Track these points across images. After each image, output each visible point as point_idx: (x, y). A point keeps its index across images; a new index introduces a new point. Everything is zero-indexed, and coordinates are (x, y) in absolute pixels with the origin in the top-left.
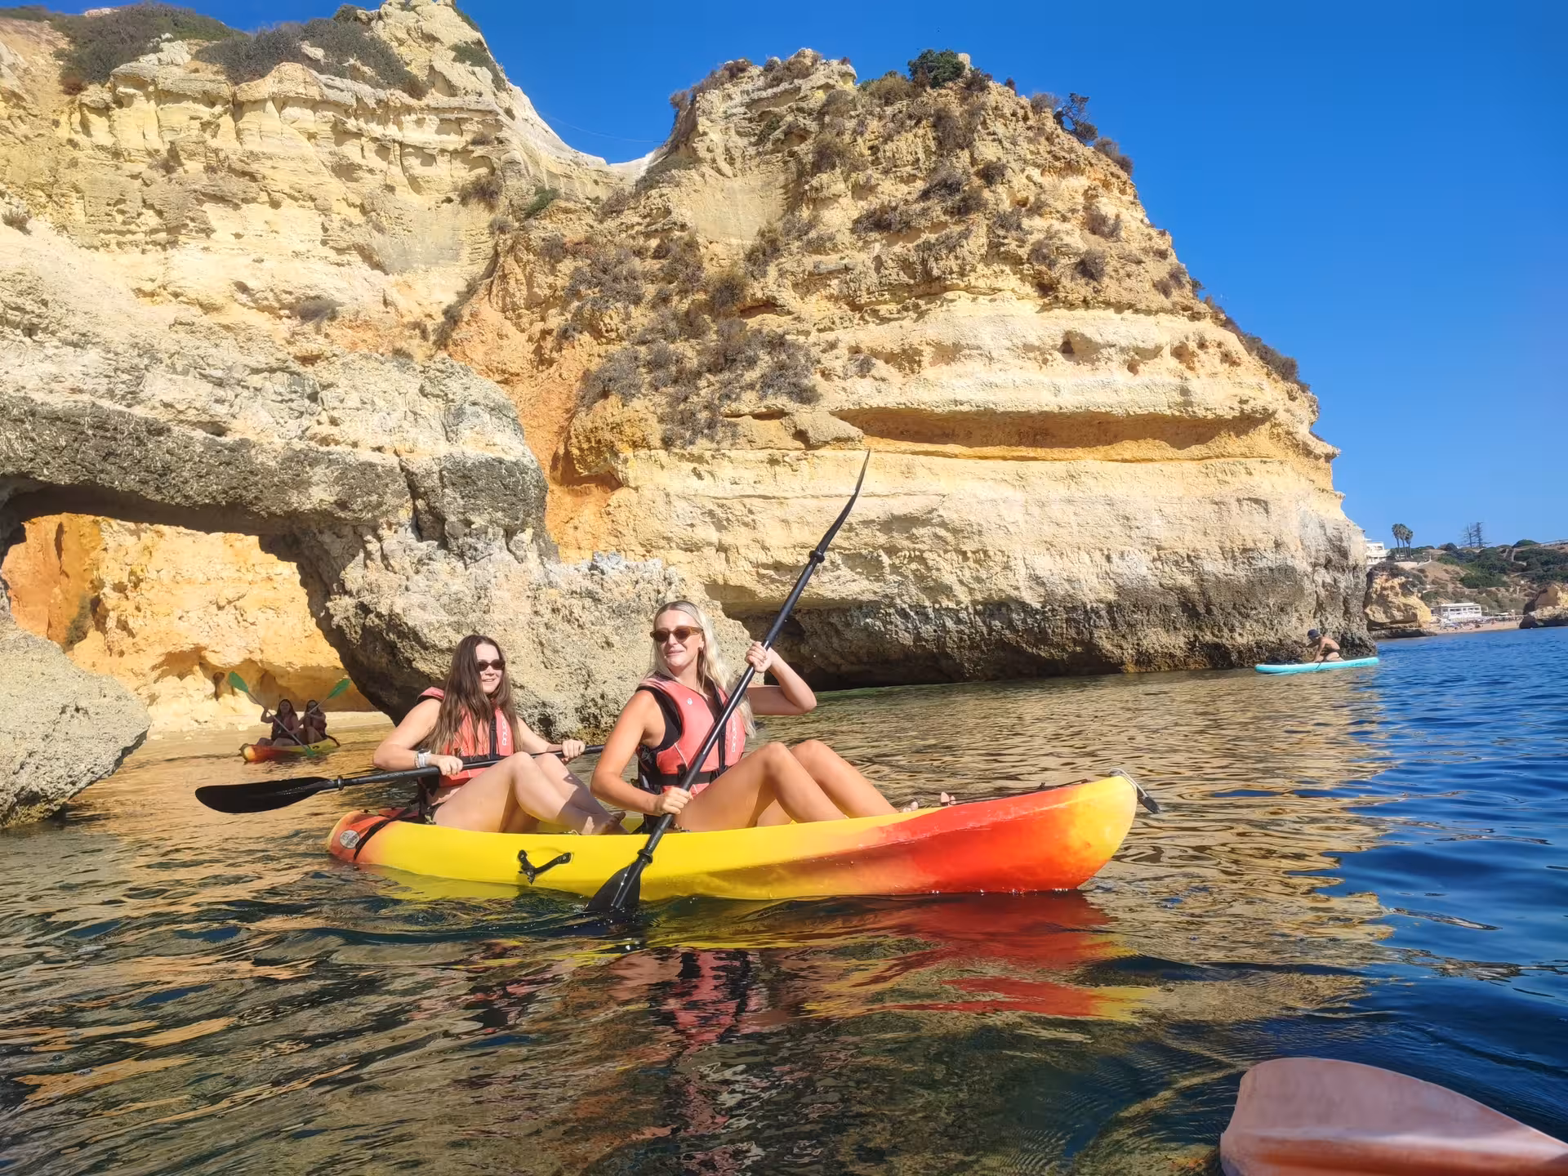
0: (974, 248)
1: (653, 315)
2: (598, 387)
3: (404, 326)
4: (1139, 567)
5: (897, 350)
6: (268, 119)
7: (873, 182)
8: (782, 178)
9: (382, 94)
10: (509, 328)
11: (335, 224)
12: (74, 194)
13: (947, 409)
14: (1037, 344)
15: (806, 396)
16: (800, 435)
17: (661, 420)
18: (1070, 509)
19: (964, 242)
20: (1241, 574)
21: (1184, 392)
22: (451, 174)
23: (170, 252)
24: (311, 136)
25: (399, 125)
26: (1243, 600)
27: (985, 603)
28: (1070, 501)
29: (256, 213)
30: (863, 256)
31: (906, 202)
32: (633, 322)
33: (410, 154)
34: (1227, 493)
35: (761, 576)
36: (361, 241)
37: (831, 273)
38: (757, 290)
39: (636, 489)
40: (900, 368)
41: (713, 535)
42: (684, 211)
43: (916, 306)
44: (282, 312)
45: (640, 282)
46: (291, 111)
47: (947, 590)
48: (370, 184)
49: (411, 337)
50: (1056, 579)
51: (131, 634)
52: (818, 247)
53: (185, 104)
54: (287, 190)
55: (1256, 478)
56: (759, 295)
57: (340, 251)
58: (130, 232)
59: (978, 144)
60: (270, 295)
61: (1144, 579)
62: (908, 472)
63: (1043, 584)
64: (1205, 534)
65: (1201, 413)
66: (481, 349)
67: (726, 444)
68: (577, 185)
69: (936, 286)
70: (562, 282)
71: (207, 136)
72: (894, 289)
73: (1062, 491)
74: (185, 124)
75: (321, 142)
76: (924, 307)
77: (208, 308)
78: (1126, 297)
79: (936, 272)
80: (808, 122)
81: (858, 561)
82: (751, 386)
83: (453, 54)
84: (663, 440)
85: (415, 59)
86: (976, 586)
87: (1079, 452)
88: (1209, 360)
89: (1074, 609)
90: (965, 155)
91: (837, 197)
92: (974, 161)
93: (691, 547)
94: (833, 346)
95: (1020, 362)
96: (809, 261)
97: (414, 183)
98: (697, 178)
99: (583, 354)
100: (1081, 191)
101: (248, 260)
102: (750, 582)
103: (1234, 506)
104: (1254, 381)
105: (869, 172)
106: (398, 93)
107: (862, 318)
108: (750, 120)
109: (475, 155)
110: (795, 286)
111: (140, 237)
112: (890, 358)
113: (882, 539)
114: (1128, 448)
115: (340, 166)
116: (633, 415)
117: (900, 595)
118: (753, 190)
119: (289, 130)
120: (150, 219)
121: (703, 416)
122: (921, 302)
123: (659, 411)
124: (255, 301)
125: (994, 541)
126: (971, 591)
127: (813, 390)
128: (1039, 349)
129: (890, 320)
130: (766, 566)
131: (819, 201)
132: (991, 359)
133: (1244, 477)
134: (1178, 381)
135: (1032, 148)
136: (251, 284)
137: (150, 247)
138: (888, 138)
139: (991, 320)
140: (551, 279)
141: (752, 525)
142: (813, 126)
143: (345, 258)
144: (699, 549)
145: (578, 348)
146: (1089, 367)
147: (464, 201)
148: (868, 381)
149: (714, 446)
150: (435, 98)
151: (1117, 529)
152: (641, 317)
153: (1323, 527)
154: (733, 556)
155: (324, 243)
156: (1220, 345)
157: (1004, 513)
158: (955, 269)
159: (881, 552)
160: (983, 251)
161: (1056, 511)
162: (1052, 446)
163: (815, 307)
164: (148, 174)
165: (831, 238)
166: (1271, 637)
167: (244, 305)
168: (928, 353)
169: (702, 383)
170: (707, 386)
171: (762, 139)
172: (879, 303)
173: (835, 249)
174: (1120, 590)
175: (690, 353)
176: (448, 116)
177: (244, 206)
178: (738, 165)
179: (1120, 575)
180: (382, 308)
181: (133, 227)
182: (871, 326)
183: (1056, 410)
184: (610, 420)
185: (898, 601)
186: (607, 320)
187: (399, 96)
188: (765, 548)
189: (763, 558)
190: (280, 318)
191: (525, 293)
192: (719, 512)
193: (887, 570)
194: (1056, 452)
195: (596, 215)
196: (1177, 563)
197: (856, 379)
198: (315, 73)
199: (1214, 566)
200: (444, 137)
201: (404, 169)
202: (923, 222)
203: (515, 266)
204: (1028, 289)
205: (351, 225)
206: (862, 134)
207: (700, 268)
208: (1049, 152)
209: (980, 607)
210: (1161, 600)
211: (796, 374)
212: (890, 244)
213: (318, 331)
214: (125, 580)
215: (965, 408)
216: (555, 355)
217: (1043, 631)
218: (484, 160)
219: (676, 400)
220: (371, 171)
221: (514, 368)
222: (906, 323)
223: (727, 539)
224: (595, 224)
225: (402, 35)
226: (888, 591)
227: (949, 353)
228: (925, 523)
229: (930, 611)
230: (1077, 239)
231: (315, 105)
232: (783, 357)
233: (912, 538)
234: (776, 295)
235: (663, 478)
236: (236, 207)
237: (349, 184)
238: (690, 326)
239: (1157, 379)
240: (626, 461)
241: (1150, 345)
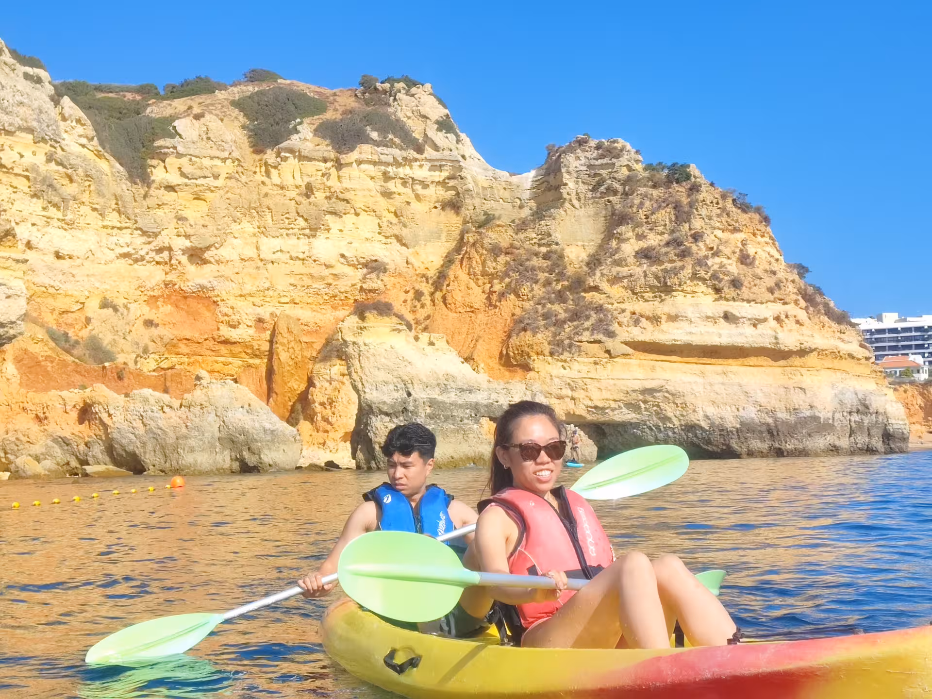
0: (686, 275)
1: (543, 290)
2: (521, 325)
3: (417, 275)
4: (751, 413)
5: (651, 315)
6: (353, 171)
7: (645, 234)
8: (604, 212)
9: (405, 154)
10: (472, 284)
11: (385, 225)
12: (267, 210)
13: (671, 343)
14: (712, 316)
15: (611, 335)
16: (608, 352)
17: (549, 344)
18: (723, 387)
19: (681, 272)
20: (792, 419)
21: (776, 338)
22: (436, 193)
23: (311, 240)
24: (372, 178)
25: (411, 167)
26: (792, 429)
27: (686, 426)
28: (723, 384)
29: (350, 219)
30: (638, 269)
31: (659, 245)
32: (534, 292)
33: (417, 184)
34: (790, 384)
35: (589, 411)
36: (397, 232)
37: (624, 277)
38: (591, 282)
39: (538, 372)
40: (652, 323)
41: (570, 393)
42: (557, 235)
43: (660, 297)
44: (359, 266)
45: (538, 272)
46: (363, 166)
47: (669, 419)
48: (398, 201)
49: (421, 282)
50: (715, 417)
51: (332, 425)
52: (618, 263)
53: (313, 163)
54: (364, 208)
55: (805, 377)
56: (592, 284)
57: (387, 237)
58: (292, 228)
59: (693, 221)
60: (355, 259)
61: (753, 419)
62: (653, 369)
63: (709, 419)
64: (780, 401)
65: (783, 348)
66: (460, 294)
67: (576, 355)
68: (496, 192)
69: (669, 289)
70: (500, 268)
71: (325, 179)
72: (652, 288)
73: (720, 379)
74: (314, 173)
75: (377, 181)
76: (663, 298)
77: (327, 266)
78: (752, 297)
79: (669, 284)
80: (618, 186)
81: (630, 406)
82: (587, 329)
83: (436, 126)
84: (550, 352)
85: (417, 129)
86: (682, 418)
87: (730, 361)
88: (790, 324)
89: (723, 430)
90: (687, 226)
91: (628, 239)
92: (690, 229)
93: (560, 398)
94: (623, 311)
95: (705, 323)
96: (616, 269)
97: (418, 197)
98: (563, 213)
99: (510, 306)
100: (740, 240)
101: (345, 243)
102: (584, 413)
103: (792, 391)
104: (809, 333)
105: (644, 228)
106: (412, 152)
107: (637, 298)
108: (589, 176)
109: (449, 185)
110: (608, 281)
111: (296, 231)
112: (648, 318)
113: (641, 397)
114: (753, 360)
115: (385, 192)
116: (537, 341)
117: (649, 420)
118: (589, 216)
119: (362, 175)
120: (301, 222)
121: (567, 342)
122: (663, 295)
123: (548, 339)
124: (347, 262)
125: (689, 399)
126: (680, 420)
127: (613, 332)
128: (712, 317)
129: (649, 301)
130: (591, 407)
131: (621, 240)
132: (691, 322)
133: (799, 377)
134: (774, 333)
135: (719, 220)
136: (346, 254)
137: (302, 236)
138: (653, 213)
139: (692, 305)
140: (494, 264)
141: (586, 390)
142: (620, 188)
143: (389, 240)
144: (563, 398)
145: (508, 301)
146: (735, 325)
147: (443, 209)
148: (638, 328)
149: (571, 355)
150: (429, 152)
151: (742, 397)
152: (539, 291)
153: (856, 394)
154: (577, 401)
155: (380, 233)
156: (795, 317)
157: (694, 388)
158: (677, 283)
159: (641, 402)
160: (690, 276)
161: (717, 388)
162: (718, 358)
163: (616, 291)
164: (299, 198)
165: (625, 260)
166: (801, 446)
167: (342, 263)
168: (664, 317)
169: (566, 326)
170: (568, 328)
171: (594, 189)
172: (644, 292)
173: (626, 265)
174: (742, 423)
175: (561, 311)
176: (436, 163)
177: (344, 216)
178: (582, 201)
179: (742, 417)
180: (406, 265)
181: (292, 226)
182: (641, 302)
183: (719, 344)
184: (528, 342)
185: (648, 423)
186: (523, 290)
187: (412, 154)
188: (591, 400)
189: (590, 404)
190: (357, 269)
191: (481, 268)
192: (572, 384)
193: (643, 409)
194: (720, 361)
195: (514, 229)
196: (767, 413)
197: (633, 327)
198: (376, 148)
199: (782, 415)
200: (432, 173)
201: (413, 190)
202: (665, 259)
203: (476, 254)
204: (710, 290)
205: (391, 223)
206: (642, 208)
207: (565, 268)
208: (727, 222)
209: (683, 427)
210: (759, 428)
211: (607, 324)
212: (651, 266)
213: (378, 278)
214: (326, 401)
215: (679, 343)
216: (498, 304)
217: (709, 439)
218: (454, 188)
219: (555, 335)
220: (399, 194)
221: (476, 306)
222: (656, 303)
223: (575, 395)
224: (514, 235)
225: (409, 114)
226: (643, 419)
227: (673, 318)
228: (660, 391)
229: (662, 428)
230: (734, 268)
231: (375, 163)
232: (602, 316)
233: (654, 397)
234: (599, 285)
235: (549, 368)
236: (341, 217)
237: (388, 200)
238: (561, 297)
239: (765, 332)
240: (534, 360)
241: (762, 317)
